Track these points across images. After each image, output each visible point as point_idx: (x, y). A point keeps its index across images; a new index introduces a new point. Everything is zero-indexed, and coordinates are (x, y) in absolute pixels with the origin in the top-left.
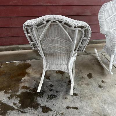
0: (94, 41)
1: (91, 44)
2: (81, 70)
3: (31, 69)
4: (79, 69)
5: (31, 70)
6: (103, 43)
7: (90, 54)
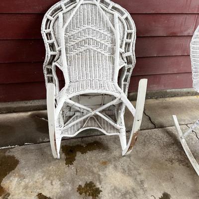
0: (168, 91)
1: (162, 97)
2: (142, 182)
3: (15, 176)
4: (139, 178)
5: (16, 179)
6: (187, 95)
7: (161, 127)
